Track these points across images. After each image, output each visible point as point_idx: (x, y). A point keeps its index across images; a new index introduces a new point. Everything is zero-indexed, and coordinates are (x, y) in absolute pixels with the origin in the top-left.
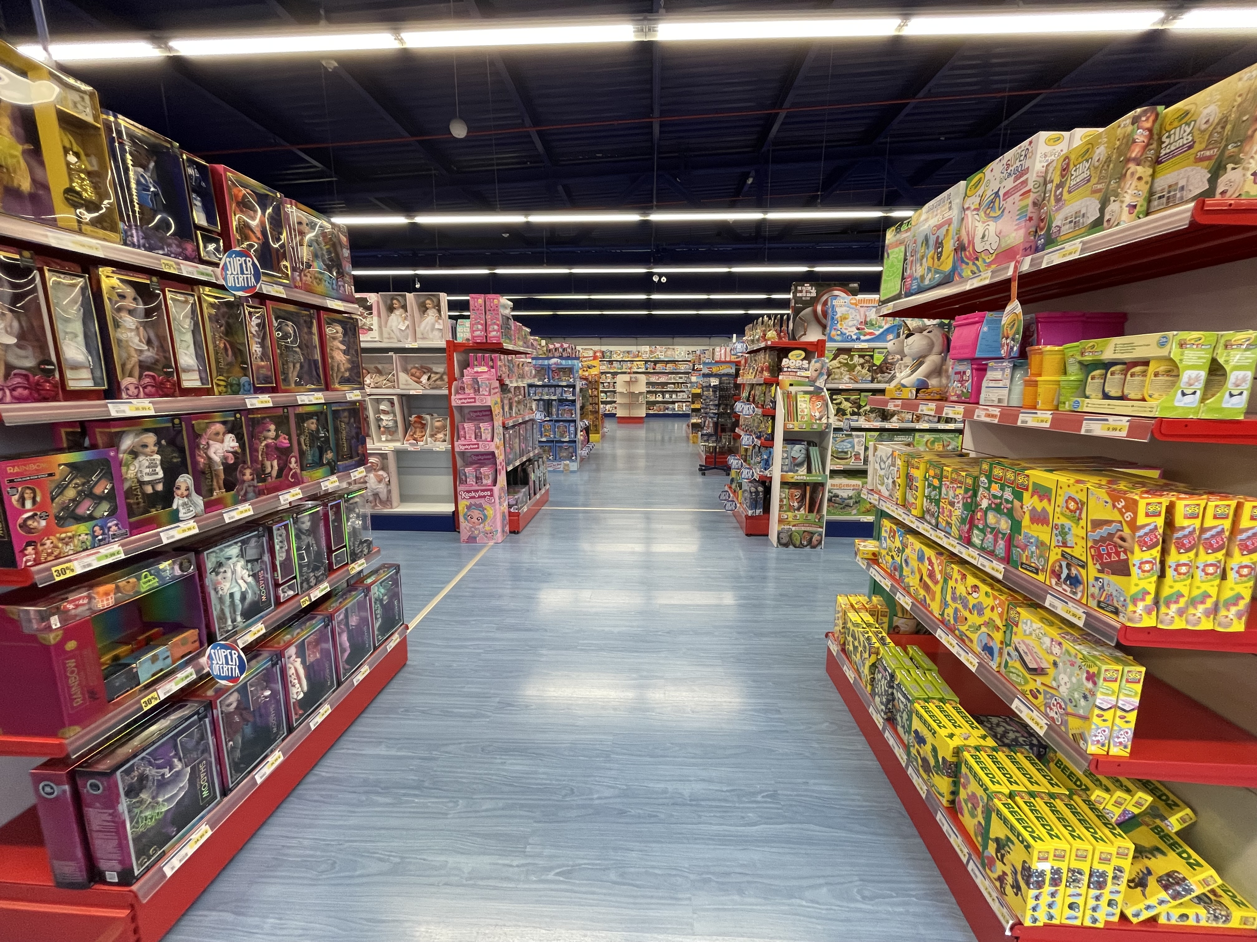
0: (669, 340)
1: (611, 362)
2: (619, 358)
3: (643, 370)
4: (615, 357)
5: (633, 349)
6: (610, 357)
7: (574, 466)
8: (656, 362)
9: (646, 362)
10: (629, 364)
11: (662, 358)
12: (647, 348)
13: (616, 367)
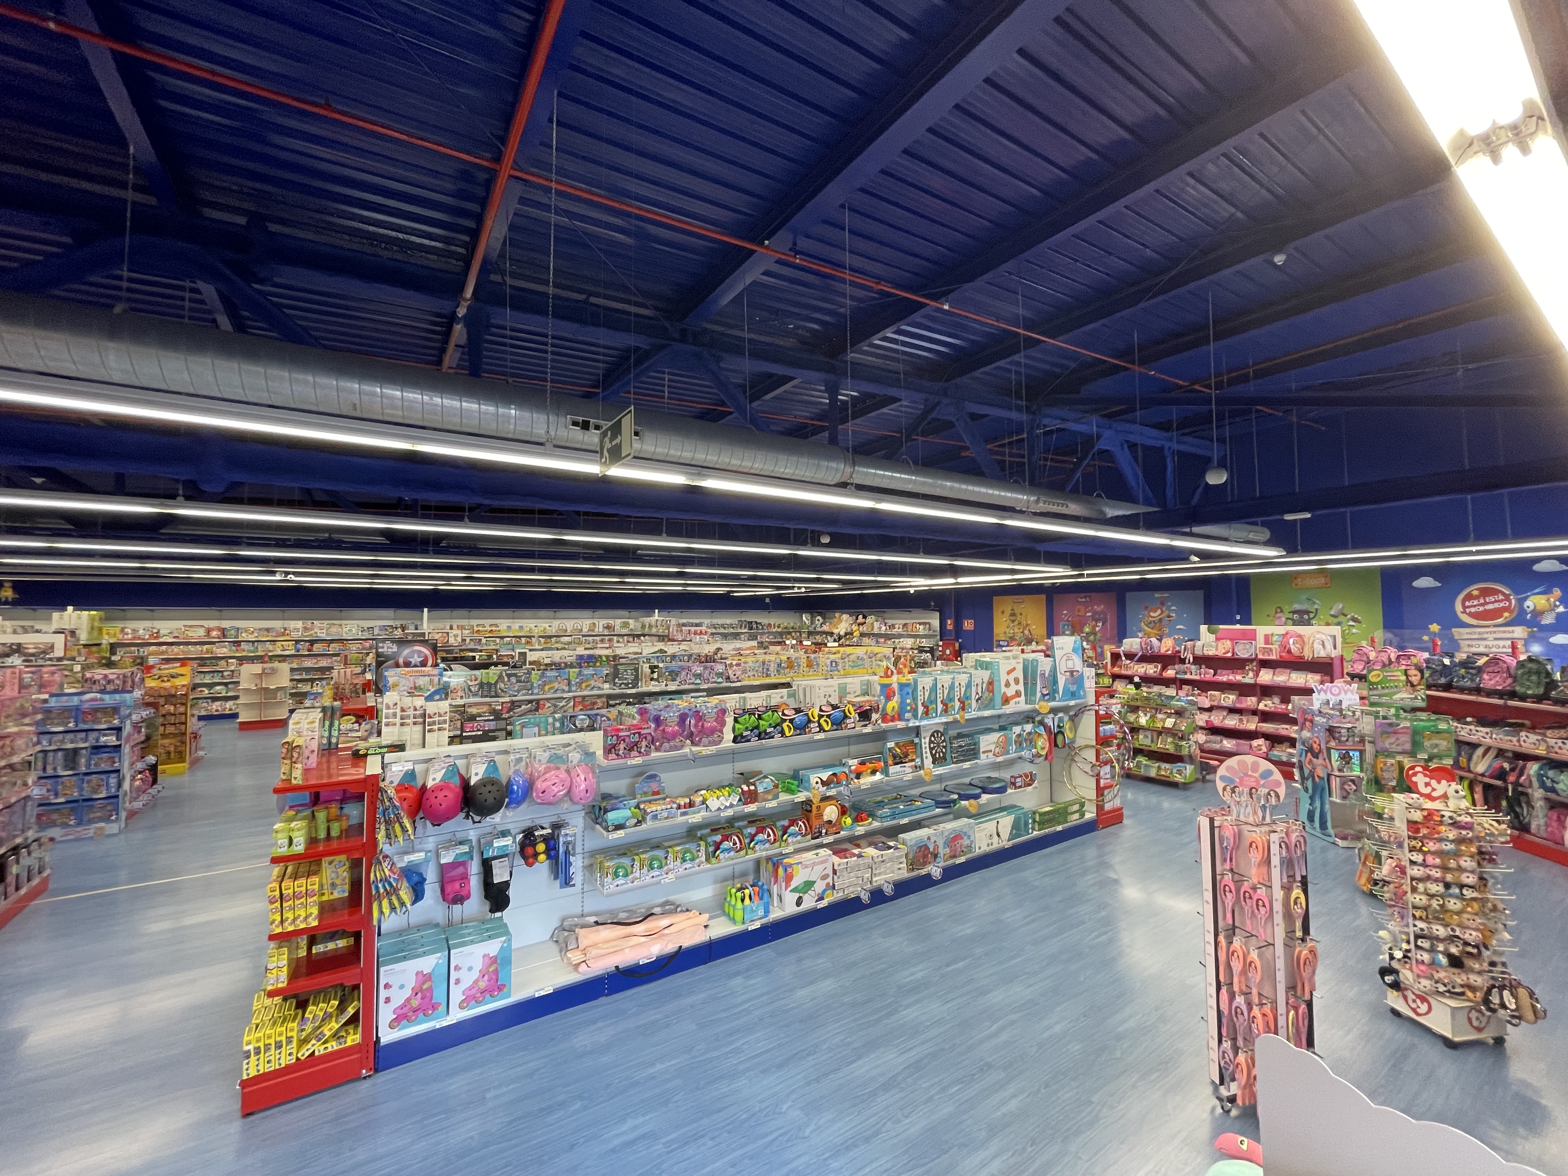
0: (334, 612)
1: (237, 643)
2: (251, 638)
3: (293, 652)
4: (244, 636)
5: (277, 624)
6: (237, 637)
7: (113, 828)
8: (312, 642)
9: (297, 642)
10: (269, 646)
11: (323, 636)
12: (299, 624)
13: (246, 650)
